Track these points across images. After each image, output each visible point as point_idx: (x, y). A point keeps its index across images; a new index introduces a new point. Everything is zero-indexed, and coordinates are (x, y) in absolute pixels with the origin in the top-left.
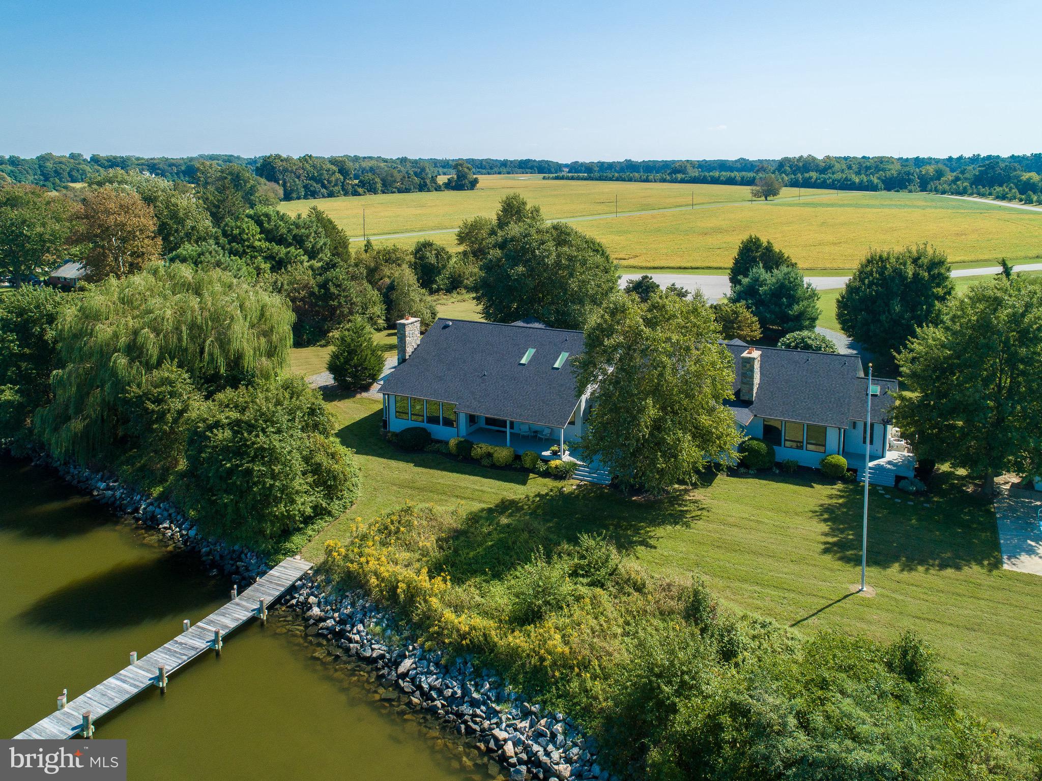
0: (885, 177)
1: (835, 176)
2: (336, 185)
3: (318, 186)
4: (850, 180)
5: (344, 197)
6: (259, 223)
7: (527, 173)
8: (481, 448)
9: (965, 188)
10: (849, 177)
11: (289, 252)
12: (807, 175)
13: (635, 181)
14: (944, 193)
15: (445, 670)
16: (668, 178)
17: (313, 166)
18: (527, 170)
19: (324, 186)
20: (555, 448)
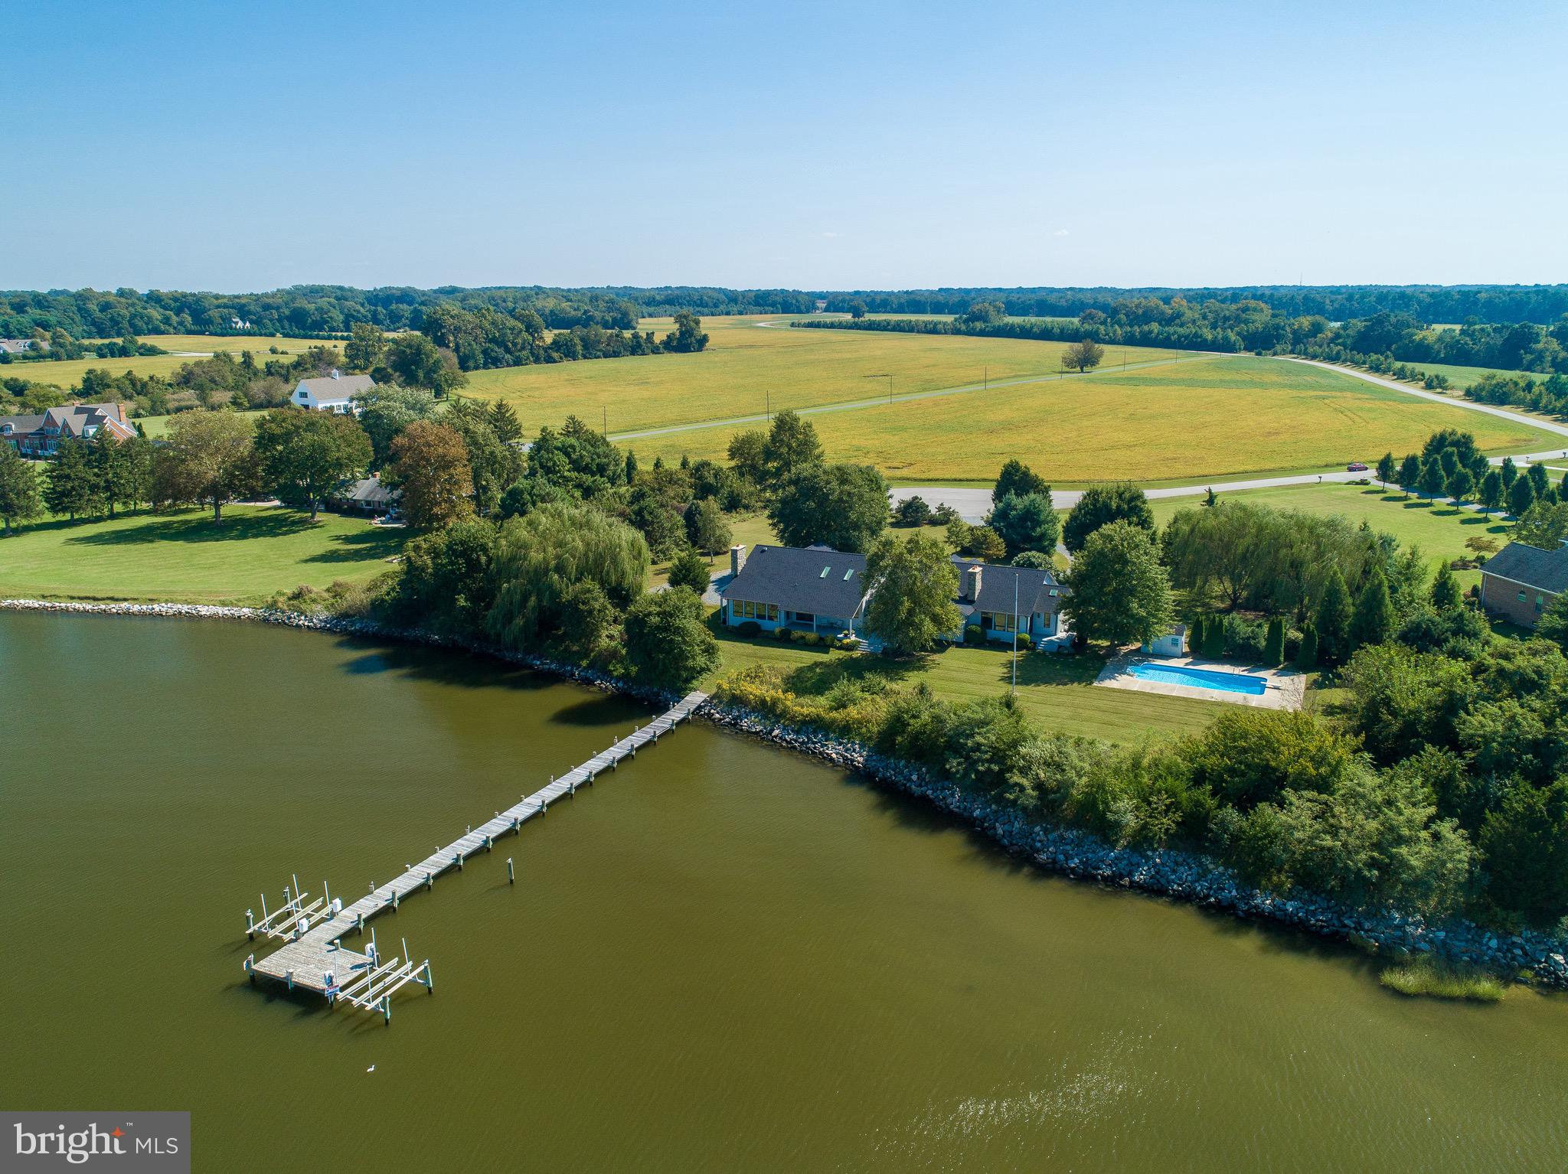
0: (1248, 331)
1: (1181, 330)
2: (523, 348)
3: (501, 351)
4: (1201, 336)
5: (535, 365)
6: (567, 455)
7: (766, 313)
8: (797, 633)
9: (1338, 353)
10: (1199, 332)
11: (596, 480)
12: (1146, 328)
13: (918, 332)
14: (1314, 357)
15: (797, 732)
16: (963, 327)
17: (493, 323)
18: (766, 308)
19: (508, 351)
20: (846, 632)
